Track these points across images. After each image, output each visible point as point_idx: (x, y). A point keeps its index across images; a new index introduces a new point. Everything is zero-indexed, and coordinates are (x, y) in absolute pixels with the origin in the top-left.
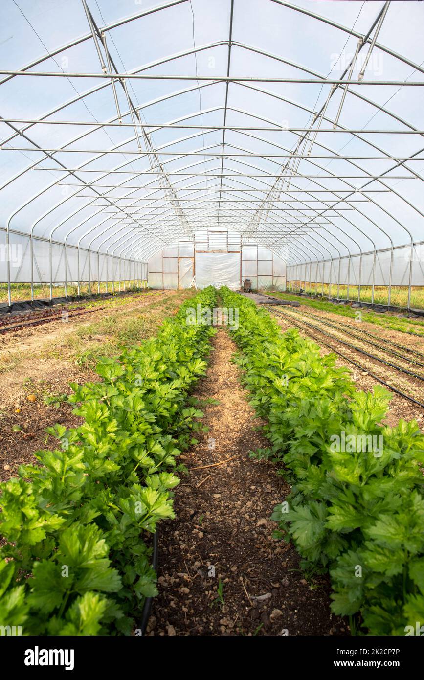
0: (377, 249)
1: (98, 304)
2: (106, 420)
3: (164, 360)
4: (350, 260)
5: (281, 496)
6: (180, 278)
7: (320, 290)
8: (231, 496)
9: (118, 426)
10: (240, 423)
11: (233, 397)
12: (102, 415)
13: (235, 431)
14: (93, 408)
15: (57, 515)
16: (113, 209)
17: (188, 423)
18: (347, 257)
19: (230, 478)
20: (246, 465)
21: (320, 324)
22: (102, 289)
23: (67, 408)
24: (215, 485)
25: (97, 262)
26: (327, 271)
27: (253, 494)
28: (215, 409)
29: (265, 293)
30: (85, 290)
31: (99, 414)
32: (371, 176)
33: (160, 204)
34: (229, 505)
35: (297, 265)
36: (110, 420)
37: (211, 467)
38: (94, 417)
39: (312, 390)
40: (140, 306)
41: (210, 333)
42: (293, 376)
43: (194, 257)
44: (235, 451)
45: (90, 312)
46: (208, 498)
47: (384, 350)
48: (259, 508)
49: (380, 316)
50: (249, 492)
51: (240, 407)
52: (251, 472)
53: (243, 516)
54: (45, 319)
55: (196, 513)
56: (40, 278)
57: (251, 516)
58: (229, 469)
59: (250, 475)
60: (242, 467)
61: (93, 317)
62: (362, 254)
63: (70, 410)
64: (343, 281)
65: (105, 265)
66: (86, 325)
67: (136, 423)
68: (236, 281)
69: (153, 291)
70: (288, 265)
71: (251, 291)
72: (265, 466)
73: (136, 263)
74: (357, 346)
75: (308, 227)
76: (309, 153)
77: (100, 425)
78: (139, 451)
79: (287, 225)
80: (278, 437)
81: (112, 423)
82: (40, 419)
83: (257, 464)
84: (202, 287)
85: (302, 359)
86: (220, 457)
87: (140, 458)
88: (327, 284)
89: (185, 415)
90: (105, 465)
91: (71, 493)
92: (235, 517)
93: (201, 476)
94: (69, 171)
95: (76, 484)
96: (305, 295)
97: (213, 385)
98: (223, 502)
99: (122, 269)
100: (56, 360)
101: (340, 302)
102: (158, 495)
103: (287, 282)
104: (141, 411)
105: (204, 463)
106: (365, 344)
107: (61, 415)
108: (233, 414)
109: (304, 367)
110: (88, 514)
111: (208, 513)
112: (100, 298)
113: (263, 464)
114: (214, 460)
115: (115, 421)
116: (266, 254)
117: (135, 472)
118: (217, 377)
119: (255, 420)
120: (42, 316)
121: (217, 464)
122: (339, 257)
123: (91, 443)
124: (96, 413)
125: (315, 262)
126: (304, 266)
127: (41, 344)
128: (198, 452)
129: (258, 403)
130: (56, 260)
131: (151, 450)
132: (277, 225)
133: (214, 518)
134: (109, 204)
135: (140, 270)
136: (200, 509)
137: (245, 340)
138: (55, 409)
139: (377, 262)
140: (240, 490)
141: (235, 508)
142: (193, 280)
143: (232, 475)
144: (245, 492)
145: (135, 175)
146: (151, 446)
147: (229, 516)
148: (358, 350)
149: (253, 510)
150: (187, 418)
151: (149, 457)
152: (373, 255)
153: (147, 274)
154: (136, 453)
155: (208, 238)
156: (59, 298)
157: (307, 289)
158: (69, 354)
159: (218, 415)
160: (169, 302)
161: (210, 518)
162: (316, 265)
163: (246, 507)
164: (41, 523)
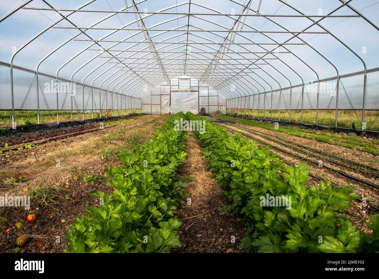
0: (282, 88)
1: (113, 123)
2: (130, 188)
3: (162, 152)
4: (265, 95)
5: (240, 234)
6: (162, 107)
7: (247, 113)
8: (208, 235)
9: (137, 192)
10: (208, 191)
11: (202, 176)
12: (127, 184)
13: (205, 196)
14: (121, 180)
15: (107, 245)
16: (121, 65)
17: (178, 191)
18: (263, 93)
19: (206, 224)
20: (215, 216)
21: (249, 133)
22: (115, 114)
23: (98, 185)
24: (197, 229)
25: (111, 98)
26: (251, 102)
27: (222, 234)
28: (191, 183)
29: (214, 116)
30: (104, 115)
31: (125, 184)
32: (277, 43)
33: (151, 62)
34: (207, 241)
35: (233, 99)
36: (132, 188)
37: (193, 218)
38: (122, 186)
39: (257, 167)
40: (138, 124)
41: (185, 138)
42: (244, 159)
43: (170, 95)
44: (207, 208)
45: (108, 128)
46: (194, 238)
47: (290, 147)
48: (226, 242)
49: (285, 128)
50: (219, 233)
51: (207, 182)
52: (219, 220)
53: (217, 247)
54: (80, 132)
55: (187, 246)
56: (77, 107)
57: (222, 247)
58: (205, 219)
59: (219, 222)
60: (212, 217)
61: (110, 130)
62: (273, 91)
63: (100, 186)
64: (261, 107)
65: (116, 100)
66: (107, 135)
67: (147, 190)
68: (196, 109)
69: (146, 116)
70: (227, 99)
71: (205, 115)
72: (227, 217)
73: (135, 99)
74: (273, 145)
75: (239, 75)
76: (241, 29)
77: (126, 191)
78: (152, 207)
79: (226, 74)
80: (237, 197)
81: (134, 190)
82: (82, 191)
83: (222, 216)
84: (176, 113)
85: (248, 150)
86: (198, 212)
87: (152, 211)
88: (251, 110)
89: (176, 186)
90: (133, 215)
91: (113, 233)
92: (212, 248)
93: (188, 224)
94: (94, 41)
95: (116, 227)
96: (238, 117)
97: (188, 169)
98: (203, 239)
99: (127, 103)
100: (90, 156)
101: (260, 120)
102: (170, 232)
103: (227, 109)
104: (151, 182)
105: (189, 216)
106: (278, 144)
107: (95, 189)
108: (203, 186)
109: (249, 154)
110: (125, 246)
111: (195, 246)
112: (113, 119)
113: (225, 215)
114: (195, 214)
115: (135, 188)
116: (213, 92)
117: (150, 220)
118: (190, 164)
119: (217, 189)
120: (79, 130)
121: (197, 216)
122: (258, 93)
123: (123, 201)
124: (123, 183)
125: (244, 97)
126: (237, 99)
127: (79, 146)
128: (184, 209)
129: (222, 177)
130: (86, 97)
131: (159, 206)
132: (220, 74)
133: (199, 249)
134: (119, 62)
135: (137, 103)
136: (189, 244)
137: (208, 141)
138: (91, 185)
139: (282, 95)
140: (213, 232)
141: (212, 243)
142: (170, 108)
143: (207, 222)
144: (217, 232)
145: (136, 44)
146: (160, 203)
147: (208, 248)
148: (275, 148)
149: (223, 243)
150: (177, 188)
151: (158, 211)
152: (279, 92)
153: (142, 105)
154: (150, 208)
155: (179, 82)
156: (88, 120)
157: (239, 113)
158: (98, 152)
159: (194, 187)
160: (156, 122)
161: (196, 249)
162: (244, 98)
163: (218, 242)
164: (97, 251)
